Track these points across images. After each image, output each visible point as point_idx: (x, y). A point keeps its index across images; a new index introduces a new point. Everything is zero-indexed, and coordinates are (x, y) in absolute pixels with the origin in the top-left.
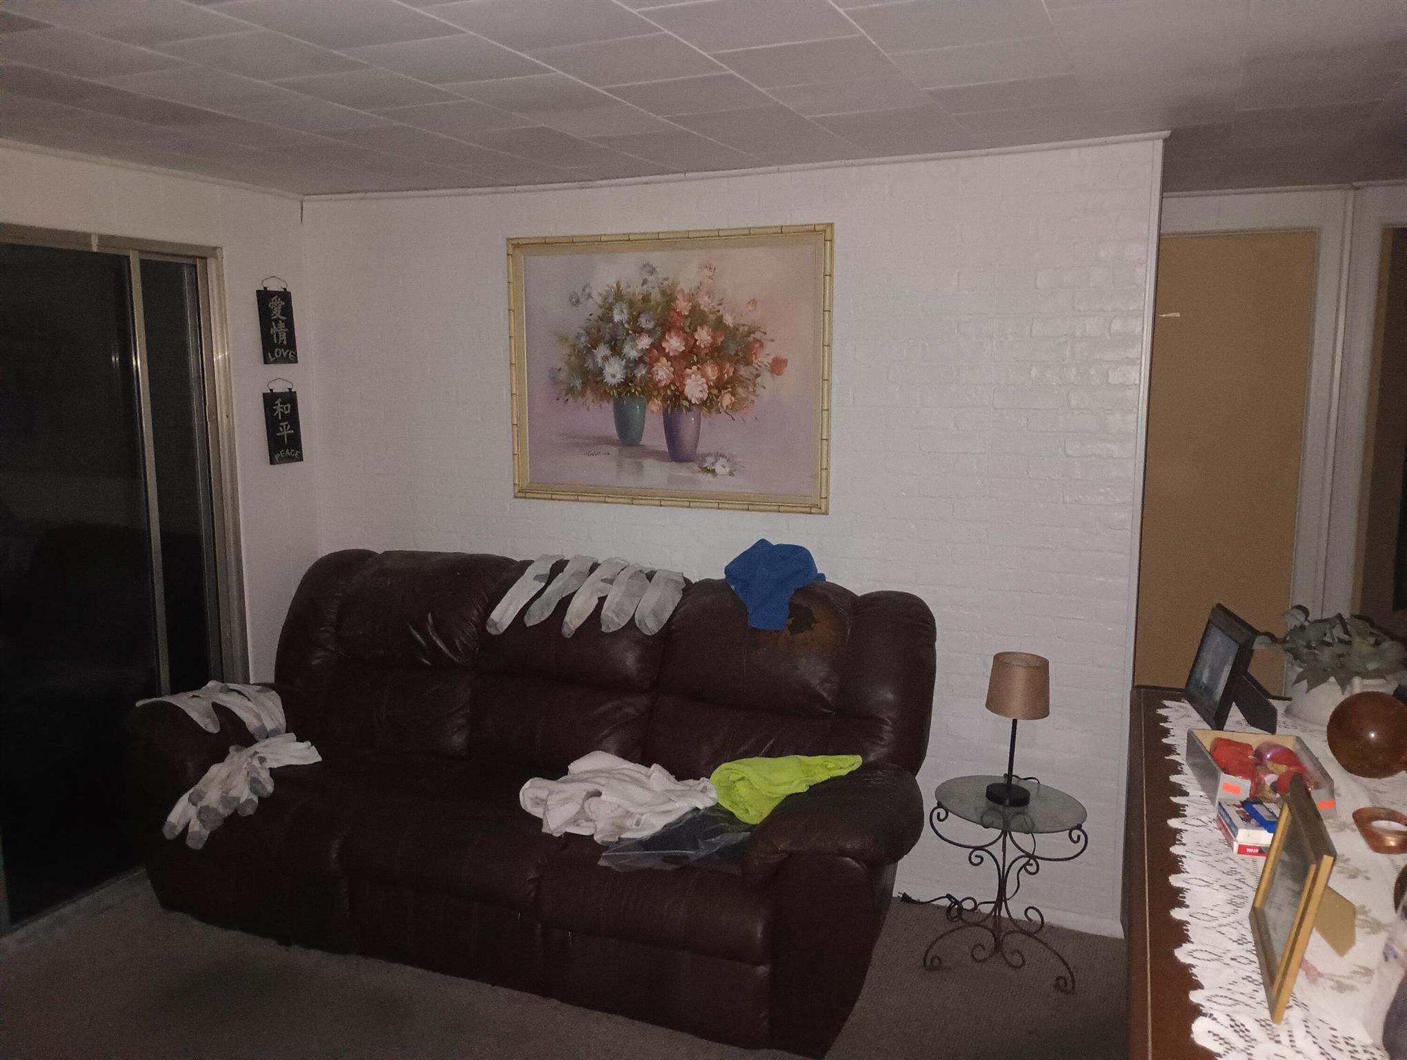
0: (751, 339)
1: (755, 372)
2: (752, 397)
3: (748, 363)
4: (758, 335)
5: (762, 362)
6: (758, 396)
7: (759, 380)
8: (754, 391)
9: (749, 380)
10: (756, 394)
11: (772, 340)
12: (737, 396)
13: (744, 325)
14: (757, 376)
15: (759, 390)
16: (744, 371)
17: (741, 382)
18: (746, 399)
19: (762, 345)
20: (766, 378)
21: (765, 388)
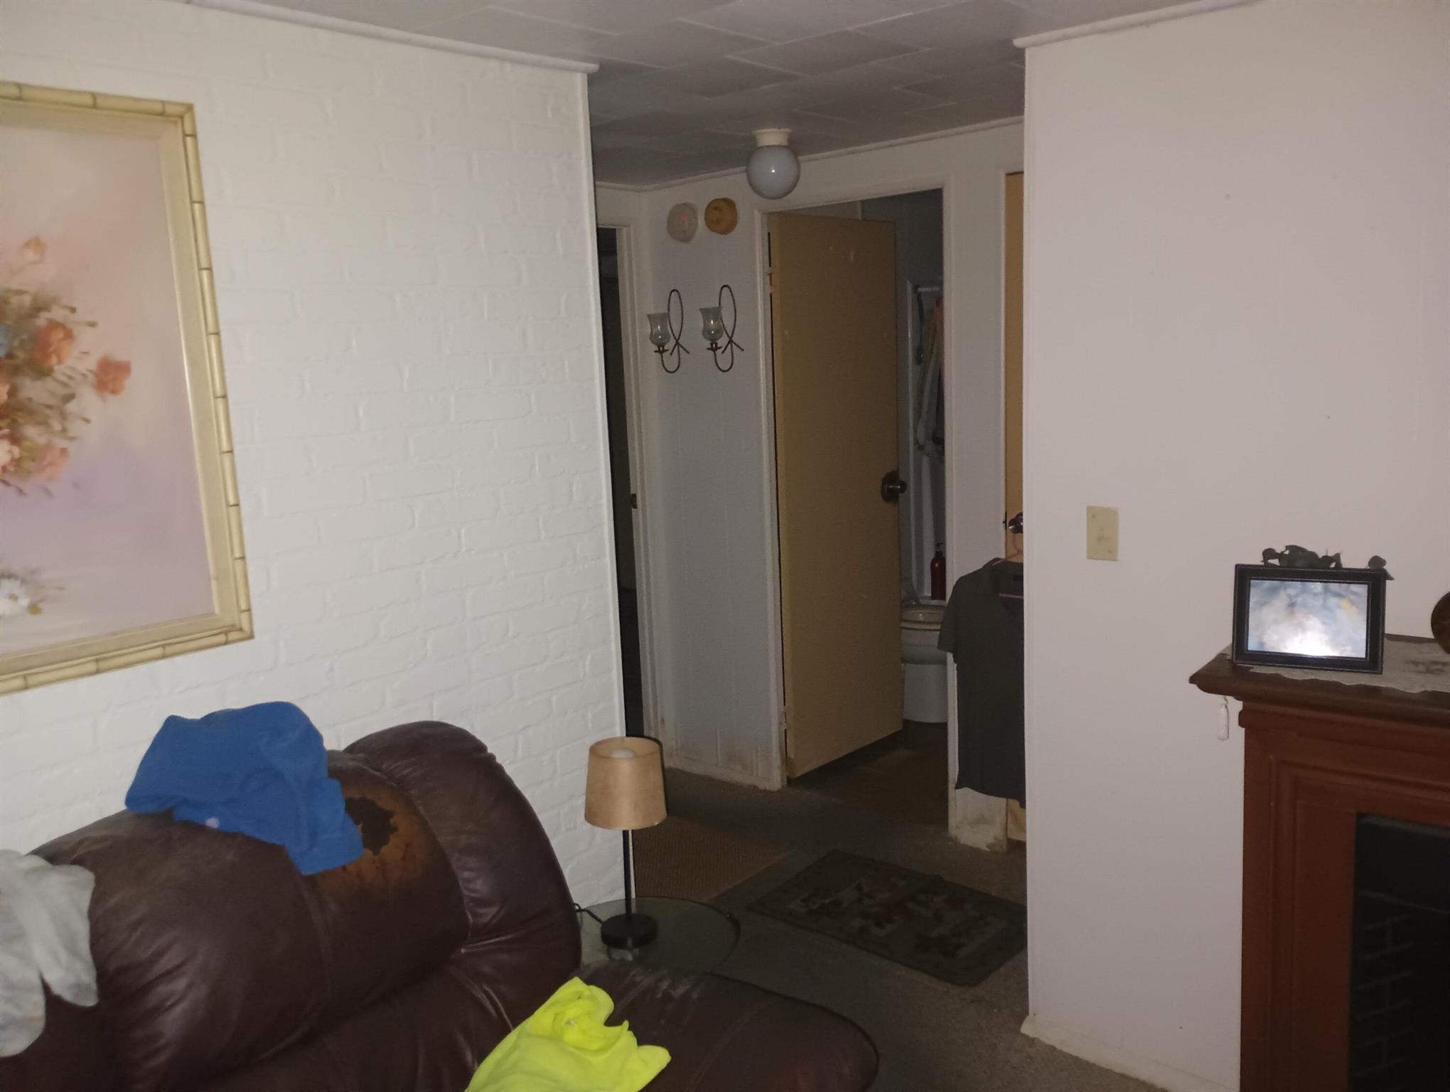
0: (42, 320)
1: (64, 391)
2: (61, 443)
3: (43, 372)
4: (57, 314)
5: (73, 369)
6: (73, 439)
7: (71, 407)
8: (64, 430)
9: (49, 407)
10: (71, 434)
11: (93, 325)
12: (27, 444)
13: (20, 292)
14: (70, 398)
15: (75, 427)
16: (33, 390)
17: (31, 413)
18: (48, 447)
19: (69, 335)
20: (88, 401)
21: (87, 421)
